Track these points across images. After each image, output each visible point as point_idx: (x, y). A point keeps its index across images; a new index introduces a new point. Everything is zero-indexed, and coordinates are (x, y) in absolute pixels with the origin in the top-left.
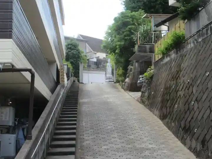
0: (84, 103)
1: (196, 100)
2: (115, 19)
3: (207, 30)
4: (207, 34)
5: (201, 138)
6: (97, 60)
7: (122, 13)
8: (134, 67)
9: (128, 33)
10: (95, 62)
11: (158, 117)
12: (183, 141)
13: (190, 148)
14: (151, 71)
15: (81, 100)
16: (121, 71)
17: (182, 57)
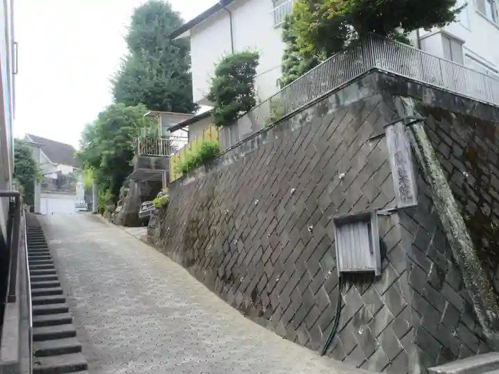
0: (57, 246)
1: (241, 236)
2: (101, 115)
3: (253, 142)
4: (253, 147)
5: (250, 290)
6: (58, 177)
7: (112, 107)
8: (131, 189)
9: (121, 137)
10: (53, 180)
11: (179, 264)
12: (222, 294)
13: (234, 305)
14: (164, 195)
15: (51, 242)
16: (108, 195)
17: (216, 177)
